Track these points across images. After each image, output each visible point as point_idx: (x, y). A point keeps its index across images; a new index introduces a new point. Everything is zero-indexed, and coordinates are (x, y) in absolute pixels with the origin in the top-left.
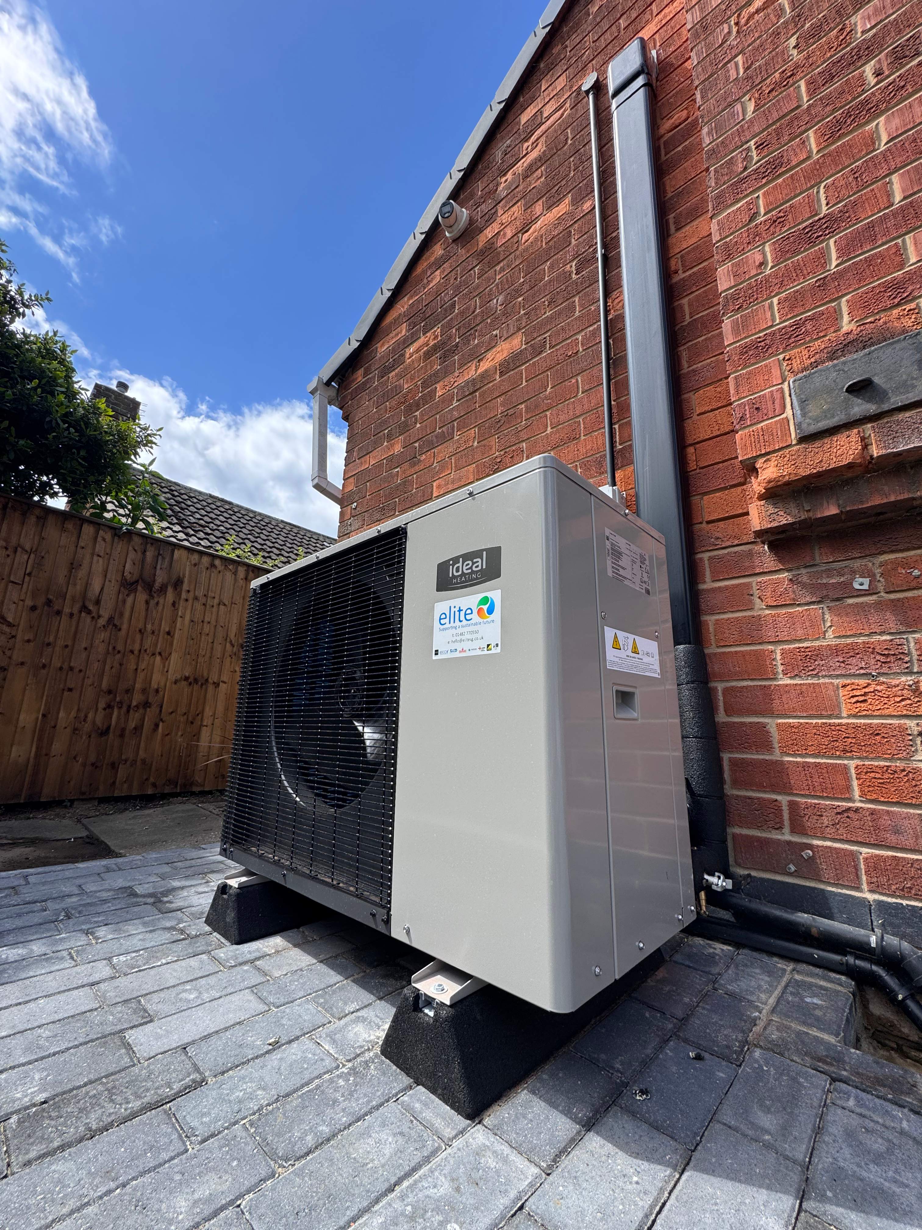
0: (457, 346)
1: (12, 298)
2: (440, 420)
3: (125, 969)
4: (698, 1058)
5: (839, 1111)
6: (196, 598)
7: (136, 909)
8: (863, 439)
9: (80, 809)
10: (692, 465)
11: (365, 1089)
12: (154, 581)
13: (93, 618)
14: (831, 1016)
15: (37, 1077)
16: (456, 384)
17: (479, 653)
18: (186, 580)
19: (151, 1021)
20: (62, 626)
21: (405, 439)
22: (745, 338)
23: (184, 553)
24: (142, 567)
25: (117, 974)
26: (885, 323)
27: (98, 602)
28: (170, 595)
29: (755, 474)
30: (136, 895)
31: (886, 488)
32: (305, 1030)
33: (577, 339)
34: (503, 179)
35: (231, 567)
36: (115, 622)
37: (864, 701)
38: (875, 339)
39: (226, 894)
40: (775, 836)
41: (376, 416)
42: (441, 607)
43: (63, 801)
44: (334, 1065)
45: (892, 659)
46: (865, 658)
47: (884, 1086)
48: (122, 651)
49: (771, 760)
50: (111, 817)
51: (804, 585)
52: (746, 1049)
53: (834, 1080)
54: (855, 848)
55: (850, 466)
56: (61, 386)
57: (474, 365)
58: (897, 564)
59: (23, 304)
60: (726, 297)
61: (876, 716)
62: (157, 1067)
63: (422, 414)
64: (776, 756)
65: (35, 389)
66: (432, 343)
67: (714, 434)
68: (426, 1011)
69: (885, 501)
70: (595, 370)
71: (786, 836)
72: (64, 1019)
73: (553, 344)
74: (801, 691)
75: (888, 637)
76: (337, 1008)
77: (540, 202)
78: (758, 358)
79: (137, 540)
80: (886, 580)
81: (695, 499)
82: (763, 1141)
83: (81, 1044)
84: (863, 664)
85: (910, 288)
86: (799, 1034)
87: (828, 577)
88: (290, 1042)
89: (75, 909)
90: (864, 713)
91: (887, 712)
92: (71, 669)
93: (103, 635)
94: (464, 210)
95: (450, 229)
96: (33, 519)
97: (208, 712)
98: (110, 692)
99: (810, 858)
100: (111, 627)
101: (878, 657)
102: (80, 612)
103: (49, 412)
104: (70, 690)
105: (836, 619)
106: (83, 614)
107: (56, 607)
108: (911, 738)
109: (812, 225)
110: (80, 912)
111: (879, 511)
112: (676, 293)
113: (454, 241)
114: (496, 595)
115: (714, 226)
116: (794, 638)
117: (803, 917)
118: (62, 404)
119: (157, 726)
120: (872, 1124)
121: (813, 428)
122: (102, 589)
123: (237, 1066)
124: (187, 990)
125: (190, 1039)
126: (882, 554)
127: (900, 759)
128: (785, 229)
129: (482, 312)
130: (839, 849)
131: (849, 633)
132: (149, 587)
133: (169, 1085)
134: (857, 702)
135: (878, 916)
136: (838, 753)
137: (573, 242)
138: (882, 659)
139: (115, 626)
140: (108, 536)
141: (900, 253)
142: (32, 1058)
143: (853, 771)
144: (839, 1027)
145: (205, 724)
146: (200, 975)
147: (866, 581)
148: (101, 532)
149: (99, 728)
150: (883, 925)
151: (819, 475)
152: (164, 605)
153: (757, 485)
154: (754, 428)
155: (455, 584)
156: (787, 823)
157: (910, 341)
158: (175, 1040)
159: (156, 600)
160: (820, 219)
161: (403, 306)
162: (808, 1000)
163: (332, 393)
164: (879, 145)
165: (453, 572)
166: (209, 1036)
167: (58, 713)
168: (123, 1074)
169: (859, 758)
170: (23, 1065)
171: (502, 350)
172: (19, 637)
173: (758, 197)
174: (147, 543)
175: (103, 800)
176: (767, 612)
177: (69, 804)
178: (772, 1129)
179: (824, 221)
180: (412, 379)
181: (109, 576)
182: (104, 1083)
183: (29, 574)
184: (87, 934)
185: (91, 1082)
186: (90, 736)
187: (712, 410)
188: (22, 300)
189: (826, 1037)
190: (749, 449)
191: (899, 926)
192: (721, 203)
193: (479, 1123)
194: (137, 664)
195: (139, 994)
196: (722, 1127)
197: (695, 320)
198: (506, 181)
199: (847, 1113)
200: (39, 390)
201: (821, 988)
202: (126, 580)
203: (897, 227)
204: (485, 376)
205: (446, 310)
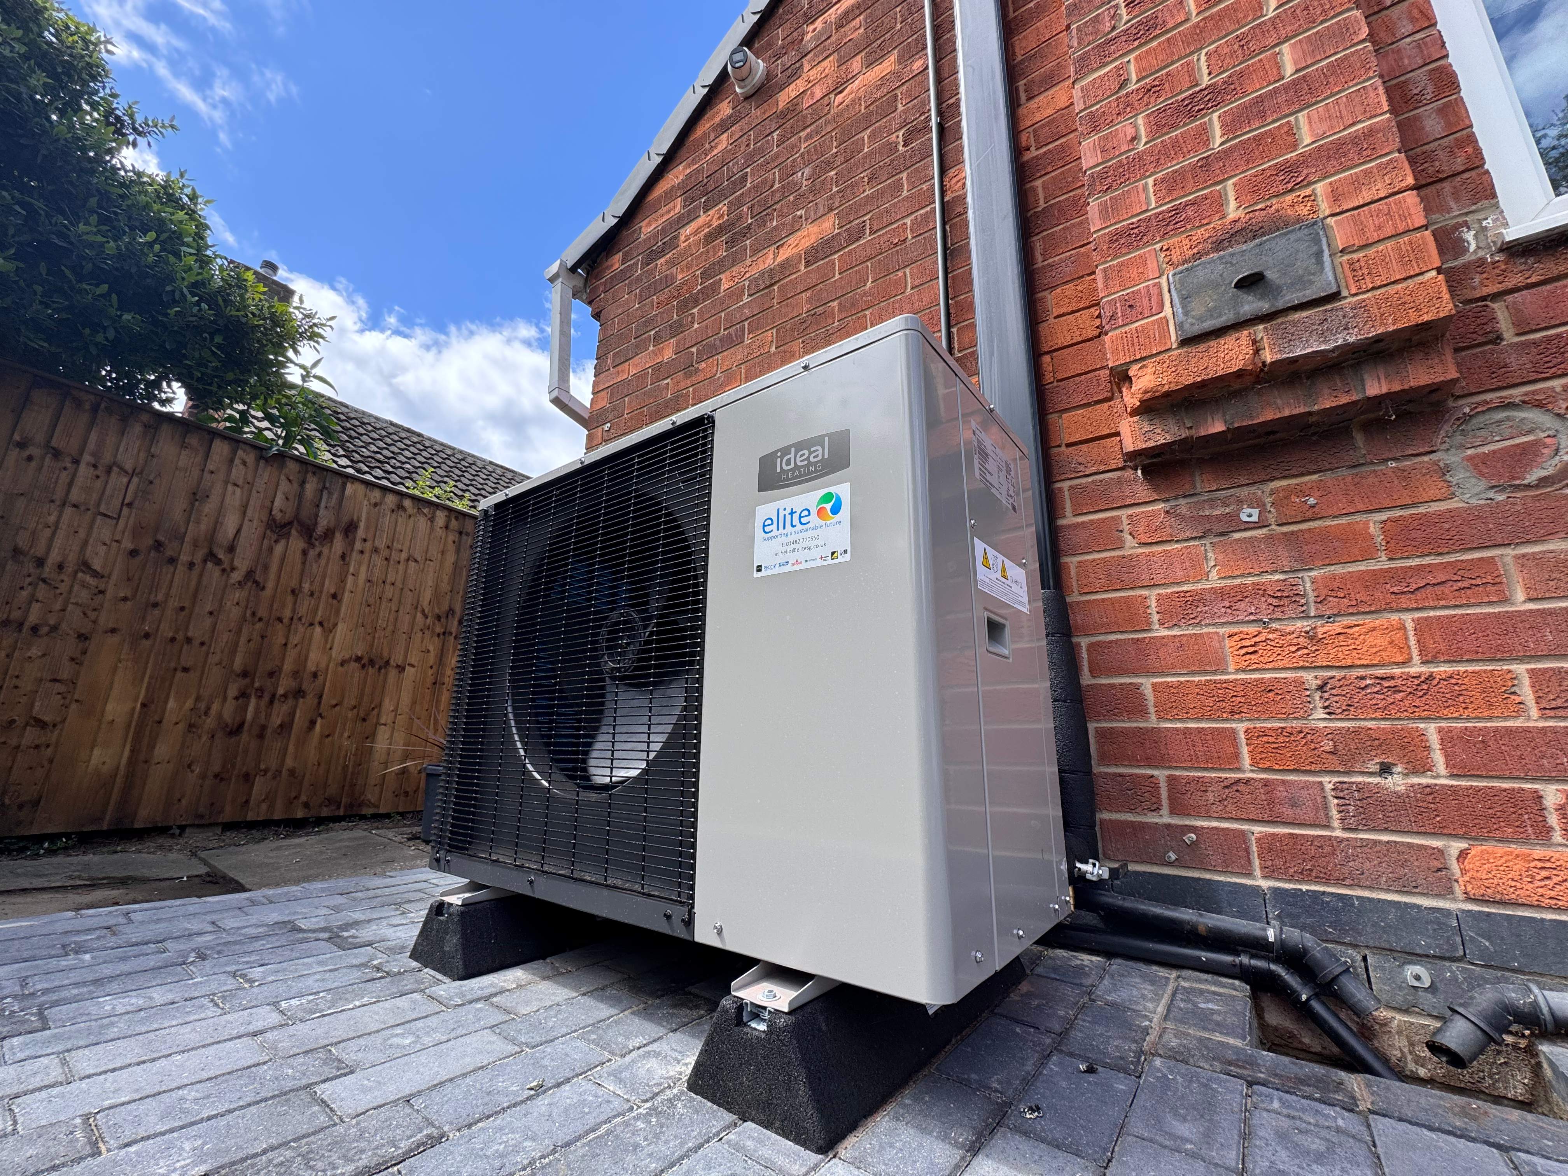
0: (749, 227)
1: (118, 118)
2: (726, 320)
3: (300, 1014)
4: (1091, 1070)
5: (1265, 1114)
6: (376, 550)
7: (304, 946)
8: (1254, 342)
9: (195, 838)
10: (1048, 377)
11: (673, 1131)
12: (316, 523)
13: (224, 570)
14: (1231, 1020)
15: (187, 1146)
16: (747, 275)
17: (819, 563)
18: (362, 525)
19: (352, 1072)
20: (176, 579)
21: (678, 342)
22: (1116, 223)
23: (360, 488)
24: (299, 505)
25: (289, 1020)
26: (1277, 211)
27: (231, 549)
28: (338, 543)
29: (1127, 385)
30: (301, 930)
31: (1279, 402)
32: (578, 1071)
33: (905, 224)
34: (811, 28)
35: (426, 511)
36: (257, 578)
37: (1255, 652)
38: (1266, 228)
39: (442, 915)
40: (1151, 818)
41: (639, 313)
42: (765, 511)
43: (170, 828)
44: (626, 1106)
45: (1285, 601)
46: (1255, 602)
47: (1309, 1086)
48: (265, 619)
49: (1146, 728)
50: (244, 849)
51: (1183, 518)
52: (1143, 1059)
53: (1250, 1084)
54: (1245, 827)
55: (1240, 374)
56: (188, 246)
57: (771, 253)
58: (1289, 492)
59: (135, 129)
60: (1092, 176)
61: (1268, 669)
62: (370, 1123)
63: (701, 312)
64: (1153, 721)
65: (151, 245)
66: (715, 224)
67: (1075, 341)
68: (753, 1025)
69: (1279, 416)
70: (927, 262)
71: (1165, 818)
72: (216, 1077)
73: (875, 228)
74: (1180, 643)
75: (1281, 577)
76: (617, 1044)
77: (858, 58)
78: (1131, 248)
79: (292, 466)
80: (1278, 511)
81: (1052, 417)
82: (1186, 1151)
83: (249, 1105)
84: (1253, 610)
85: (1305, 172)
86: (1200, 1040)
87: (1211, 508)
88: (558, 1085)
89: (212, 948)
90: (1255, 666)
91: (1280, 664)
92: (189, 640)
93: (237, 595)
94: (760, 61)
95: (742, 84)
96: (138, 429)
97: (388, 705)
98: (245, 674)
99: (1193, 842)
100: (249, 584)
101: (1270, 600)
102: (205, 561)
103: (170, 278)
104: (186, 670)
105: (1220, 557)
106: (209, 565)
107: (169, 553)
108: (1308, 693)
109: (1192, 96)
110: (219, 953)
111: (1269, 429)
112: (1028, 173)
113: (747, 98)
114: (843, 490)
115: (1077, 93)
116: (1172, 580)
117: (1185, 914)
118: (190, 269)
119: (313, 723)
120: (1304, 1125)
121: (1197, 329)
122: (238, 531)
123: (488, 1117)
124: (397, 1035)
125: (414, 1090)
126: (1272, 480)
127: (1296, 719)
128: (1162, 99)
129: (783, 187)
130: (1228, 829)
131: (1237, 573)
132: (308, 532)
133: (393, 1143)
134: (1247, 653)
135: (1274, 906)
136: (1225, 715)
137: (900, 108)
138: (1275, 602)
139: (256, 582)
140: (251, 458)
141: (1291, 131)
142: (176, 1124)
143: (1242, 736)
144: (1243, 1030)
145: (383, 721)
146: (414, 1017)
147: (1255, 512)
148: (240, 453)
149: (227, 726)
150: (1279, 917)
151: (1203, 384)
152: (329, 558)
153: (1131, 398)
154: (1127, 328)
155: (785, 480)
156: (1165, 802)
157: (1306, 231)
158: (391, 1091)
159: (317, 550)
160: (1201, 90)
161: (676, 176)
162: (1202, 1006)
163: (579, 283)
164: (1267, 10)
165: (781, 465)
166: (441, 1084)
167: (166, 702)
168: (321, 1135)
169: (1250, 720)
170: (163, 1134)
171: (808, 235)
172: (109, 594)
173: (1129, 62)
174: (307, 472)
175: (228, 827)
176: (1140, 550)
177: (177, 832)
178: (1194, 1137)
179: (1206, 92)
180: (688, 267)
181: (249, 513)
182: (294, 1148)
183: (130, 505)
184: (234, 977)
185: (272, 1148)
186: (213, 736)
187: (1073, 312)
188: (133, 123)
189: (1231, 1041)
190: (1121, 354)
191: (1298, 916)
192: (1084, 66)
193: (835, 1157)
194: (287, 637)
195: (327, 1042)
196: (1135, 1139)
197: (1051, 206)
198: (814, 30)
199: (1274, 1115)
200: (157, 247)
201: (1214, 993)
202: (274, 520)
203: (1289, 103)
204: (786, 267)
205: (734, 183)
